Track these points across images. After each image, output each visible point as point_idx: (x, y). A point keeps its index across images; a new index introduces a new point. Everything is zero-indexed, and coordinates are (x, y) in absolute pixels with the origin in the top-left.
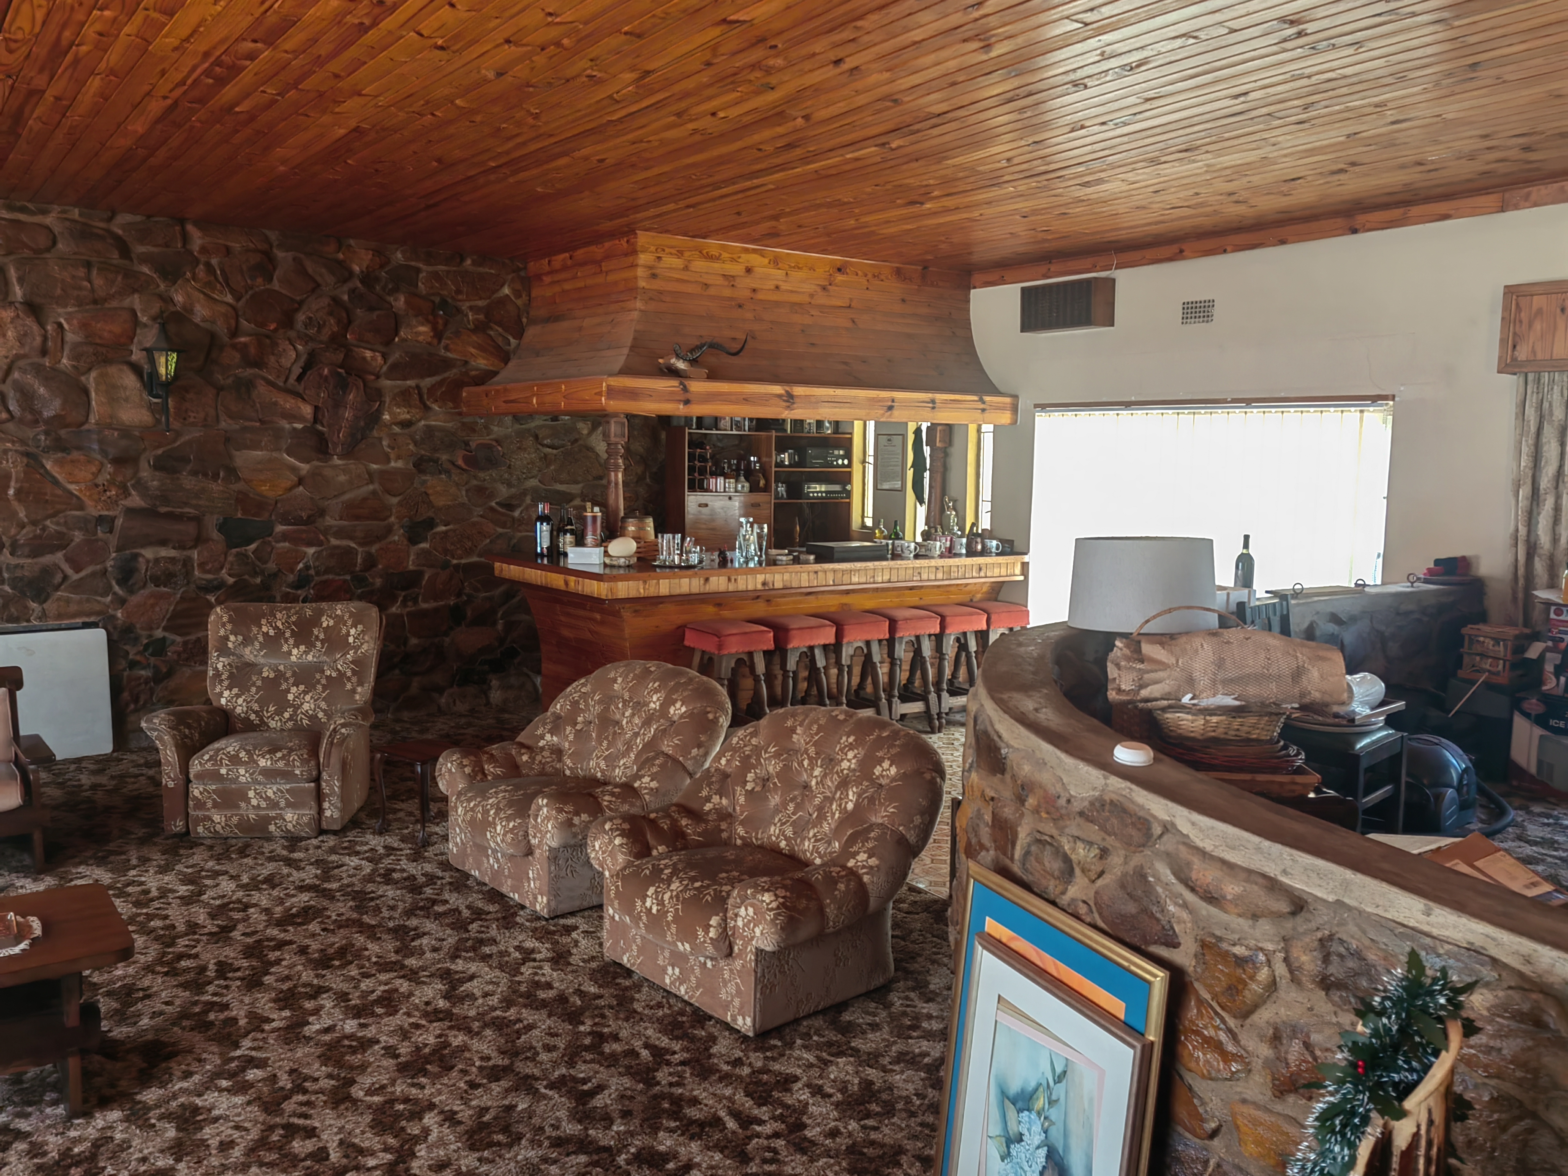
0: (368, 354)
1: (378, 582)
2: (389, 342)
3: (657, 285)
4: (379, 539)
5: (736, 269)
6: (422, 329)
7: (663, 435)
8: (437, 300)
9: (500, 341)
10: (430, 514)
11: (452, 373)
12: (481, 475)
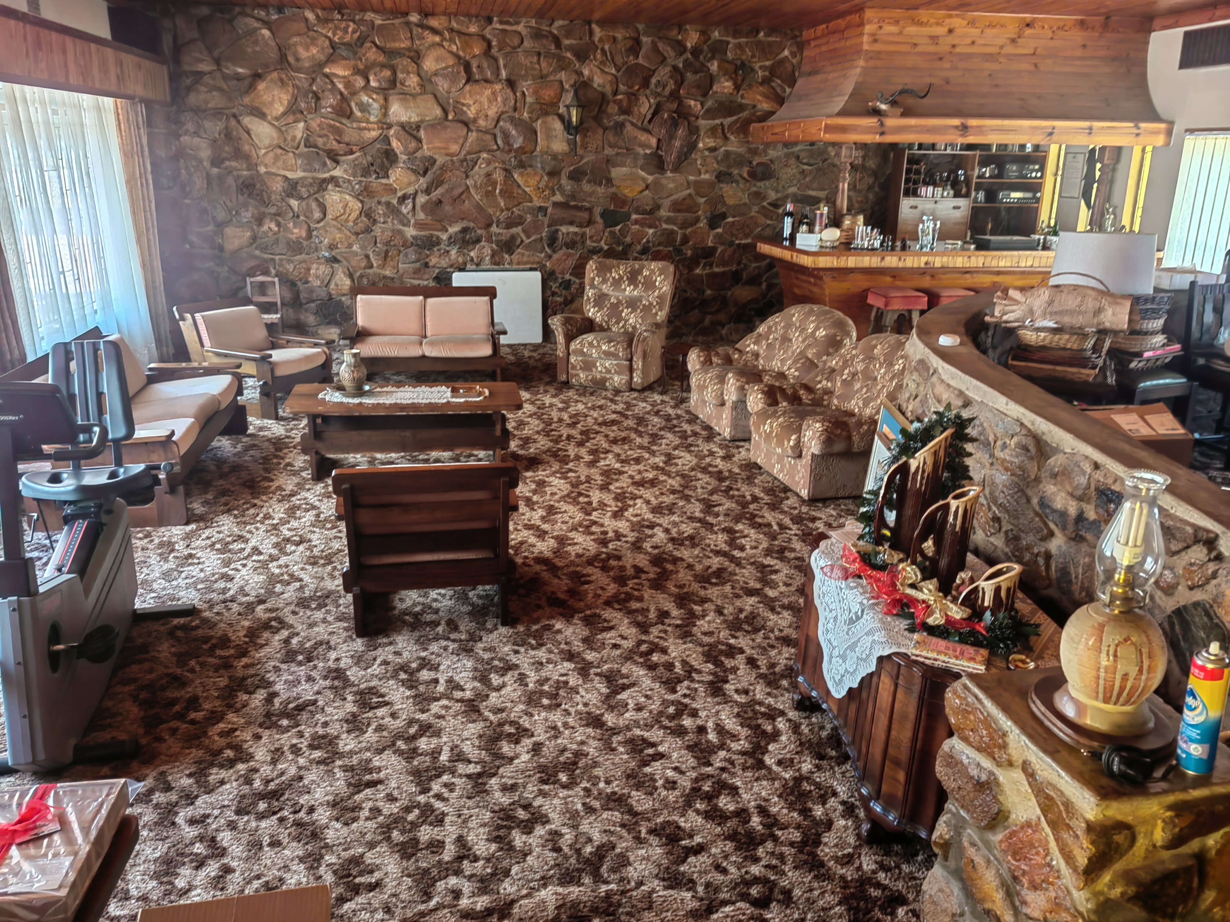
0: (692, 103)
1: (689, 253)
2: (705, 95)
3: (877, 47)
4: (691, 225)
5: (941, 31)
6: (727, 84)
7: (892, 155)
8: (739, 63)
9: (779, 90)
10: (724, 210)
11: (744, 114)
12: (759, 184)
